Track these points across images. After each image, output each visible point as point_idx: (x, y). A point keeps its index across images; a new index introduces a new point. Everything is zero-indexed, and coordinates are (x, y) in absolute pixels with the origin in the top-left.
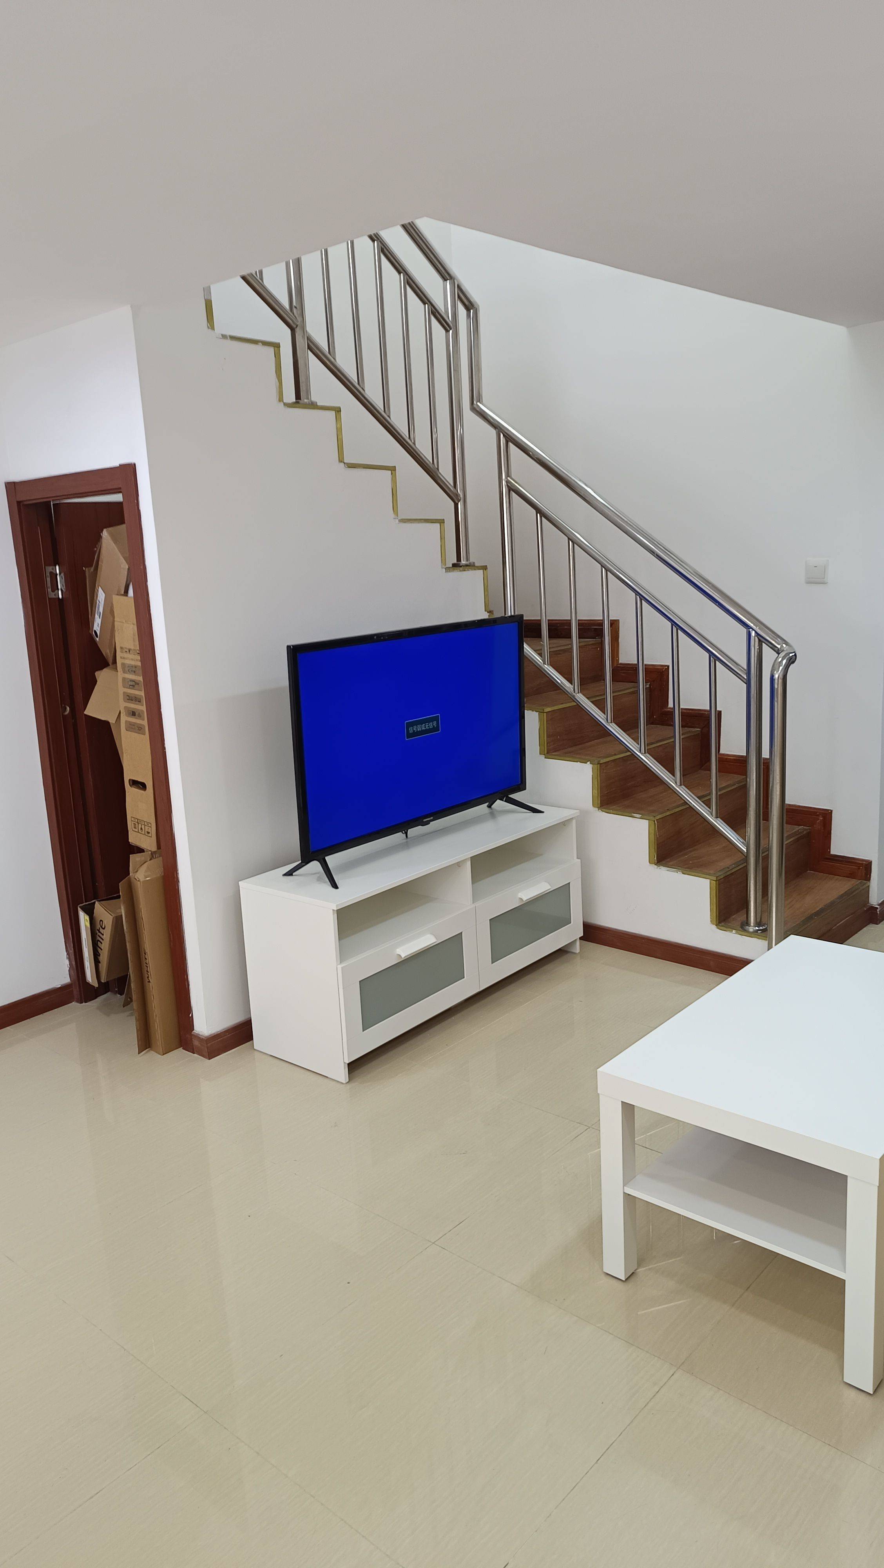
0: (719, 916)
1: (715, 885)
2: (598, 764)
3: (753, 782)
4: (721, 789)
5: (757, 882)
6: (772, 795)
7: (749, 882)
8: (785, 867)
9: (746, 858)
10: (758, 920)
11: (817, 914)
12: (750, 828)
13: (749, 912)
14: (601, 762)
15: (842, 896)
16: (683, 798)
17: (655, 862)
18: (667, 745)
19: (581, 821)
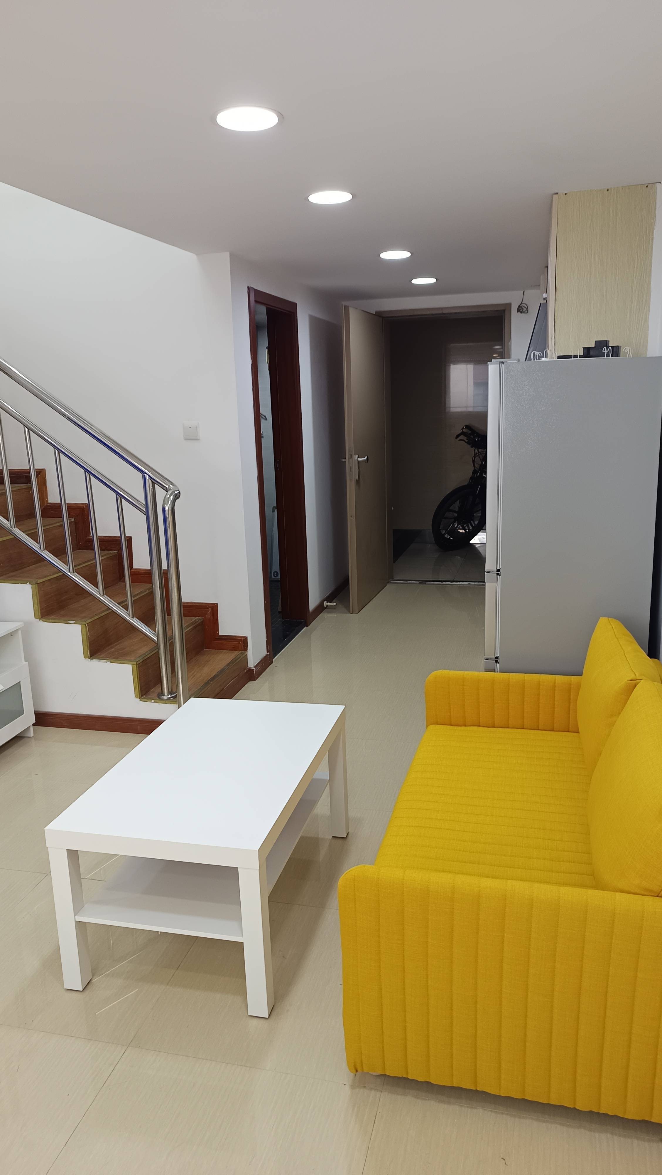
0: (141, 691)
1: (136, 668)
2: (36, 584)
3: (157, 588)
4: (134, 597)
5: (167, 661)
6: (171, 596)
7: (161, 663)
8: (186, 649)
9: (157, 644)
10: (170, 690)
11: (212, 679)
12: (158, 622)
13: (163, 685)
14: (38, 582)
15: (228, 664)
16: (106, 605)
17: (89, 657)
18: (92, 564)
19: (26, 631)
